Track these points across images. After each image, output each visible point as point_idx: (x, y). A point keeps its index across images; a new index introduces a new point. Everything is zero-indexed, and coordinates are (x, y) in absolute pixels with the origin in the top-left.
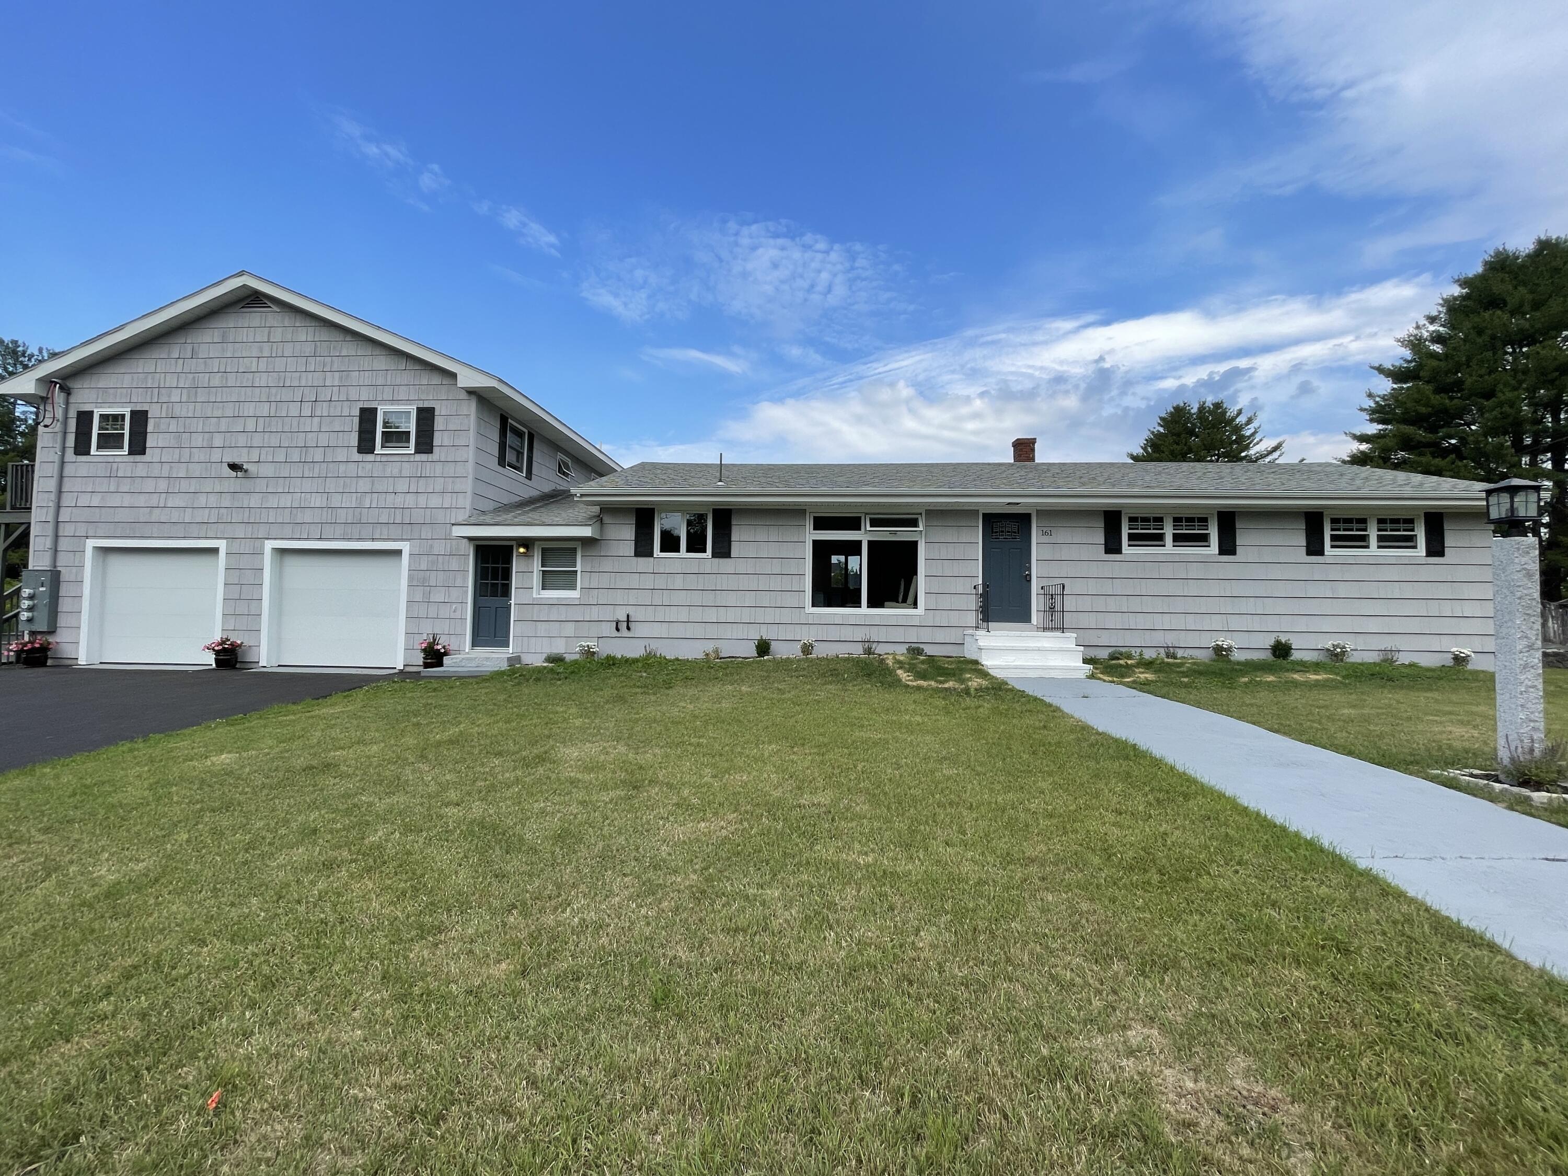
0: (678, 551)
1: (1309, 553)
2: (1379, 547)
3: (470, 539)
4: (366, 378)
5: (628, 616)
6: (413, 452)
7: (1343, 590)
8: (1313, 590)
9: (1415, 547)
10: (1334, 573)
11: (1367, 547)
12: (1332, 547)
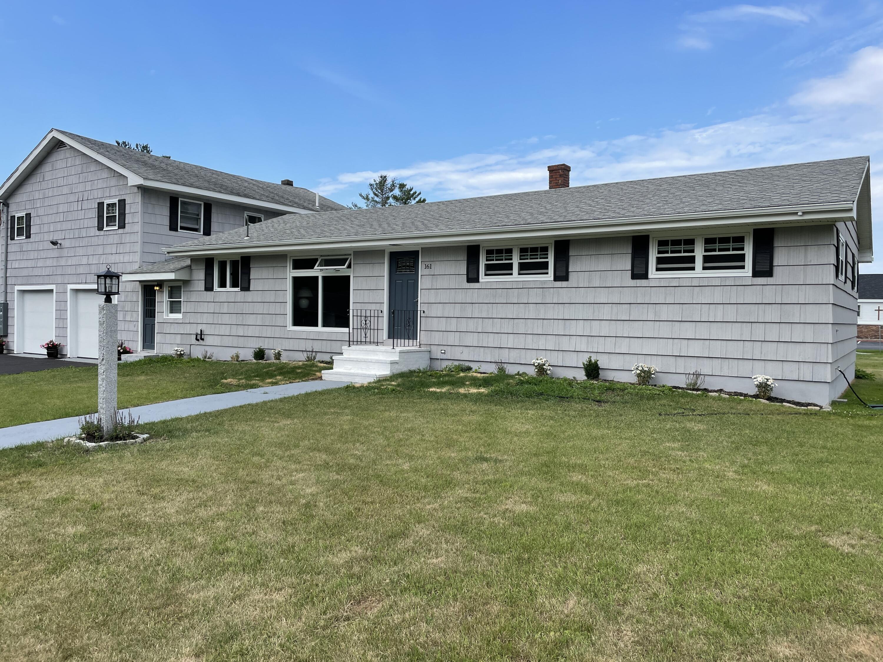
0: (226, 287)
1: (634, 277)
2: (704, 268)
3: (140, 281)
4: (101, 184)
5: (201, 331)
6: (117, 228)
7: (665, 313)
8: (636, 313)
9: (743, 267)
10: (658, 296)
11: (693, 269)
12: (658, 269)
